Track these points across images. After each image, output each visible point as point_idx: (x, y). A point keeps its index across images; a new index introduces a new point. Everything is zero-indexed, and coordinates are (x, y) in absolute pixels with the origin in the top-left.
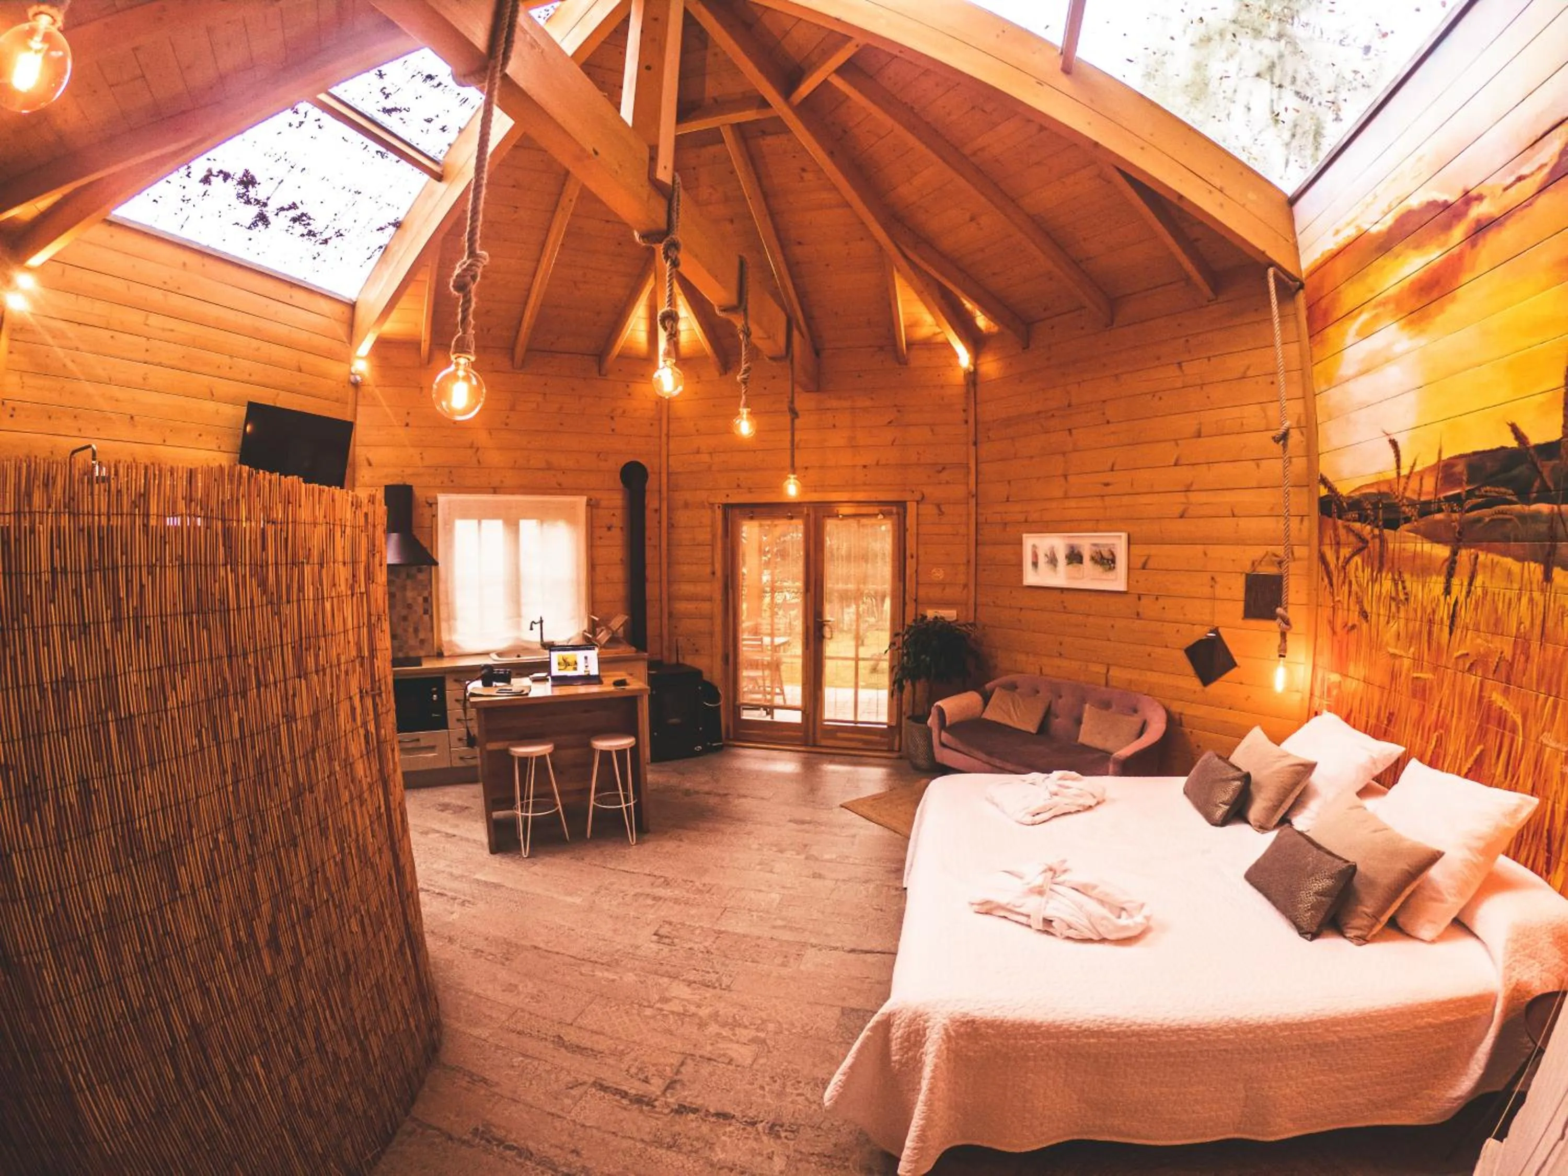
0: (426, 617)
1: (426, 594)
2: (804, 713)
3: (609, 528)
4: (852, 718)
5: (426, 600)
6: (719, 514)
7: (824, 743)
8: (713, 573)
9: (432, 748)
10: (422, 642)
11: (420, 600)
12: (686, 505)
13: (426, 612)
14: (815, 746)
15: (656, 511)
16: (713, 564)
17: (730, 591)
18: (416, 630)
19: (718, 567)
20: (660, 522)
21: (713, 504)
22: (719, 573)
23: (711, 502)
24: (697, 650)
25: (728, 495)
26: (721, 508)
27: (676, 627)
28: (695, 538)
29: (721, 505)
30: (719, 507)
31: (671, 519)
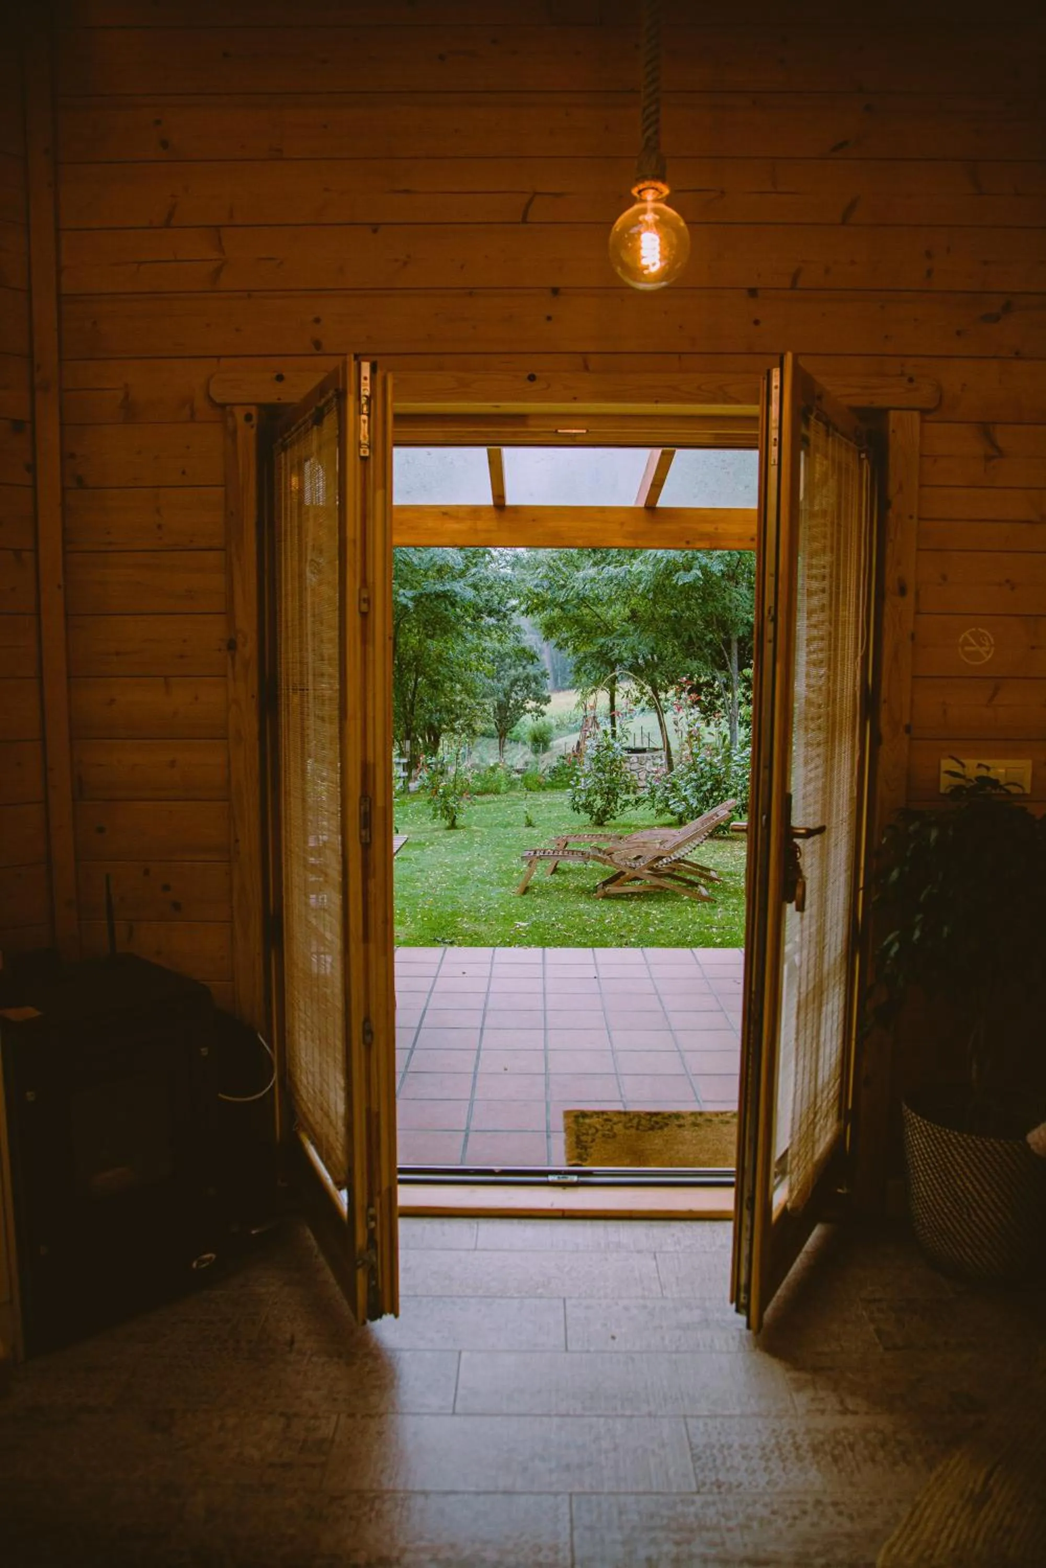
6: (247, 435)
8: (232, 646)
12: (130, 411)
16: (229, 613)
19: (248, 622)
20: (31, 468)
21: (222, 409)
23: (218, 400)
24: (177, 906)
25: (280, 378)
26: (255, 421)
27: (101, 830)
28: (159, 527)
29: (253, 410)
30: (248, 418)
31: (73, 456)
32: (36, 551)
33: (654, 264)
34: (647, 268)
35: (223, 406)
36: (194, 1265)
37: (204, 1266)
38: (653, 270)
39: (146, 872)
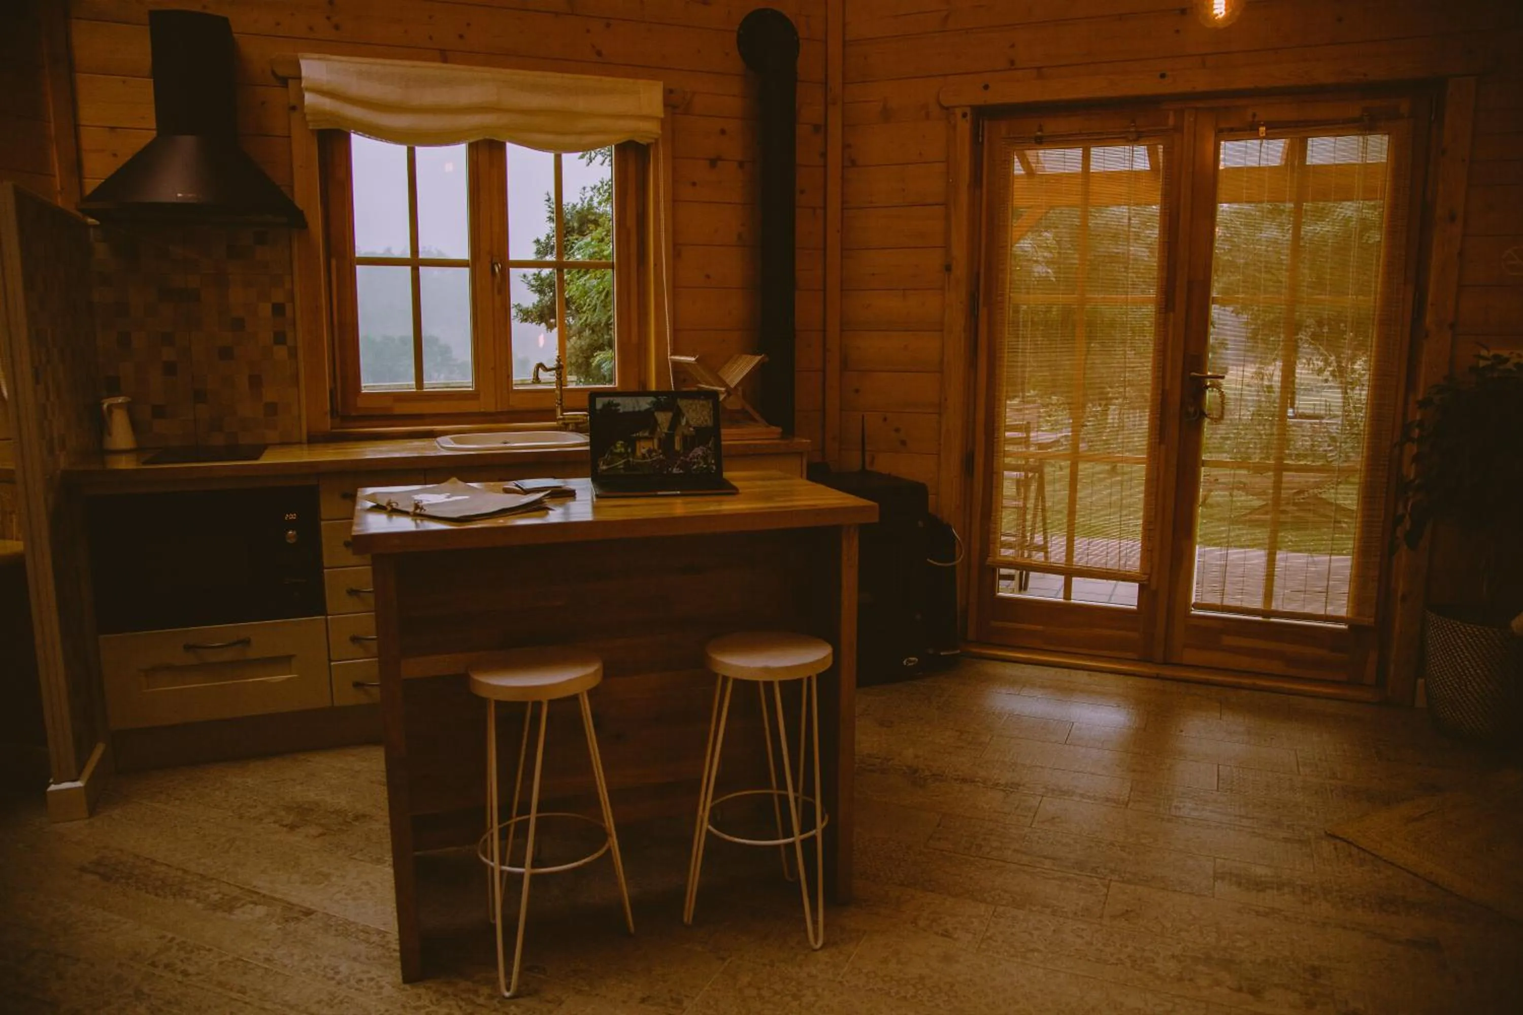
0: (281, 352)
1: (279, 296)
2: (1142, 588)
3: (713, 163)
4: (1257, 603)
5: (278, 309)
6: (964, 127)
7: (1190, 656)
8: (948, 268)
9: (282, 661)
10: (272, 409)
11: (265, 309)
12: (887, 115)
13: (280, 338)
14: (1166, 663)
15: (817, 128)
16: (947, 247)
17: (983, 312)
18: (256, 382)
19: (960, 252)
20: (824, 155)
21: (947, 110)
22: (961, 270)
23: (946, 105)
24: (903, 443)
25: (986, 87)
26: (969, 117)
27: (857, 391)
28: (904, 190)
29: (968, 110)
30: (965, 115)
31: (849, 146)
32: (825, 208)
33: (1221, 13)
34: (1217, 15)
35: (947, 108)
36: (905, 662)
37: (910, 664)
38: (1220, 16)
39: (885, 419)
